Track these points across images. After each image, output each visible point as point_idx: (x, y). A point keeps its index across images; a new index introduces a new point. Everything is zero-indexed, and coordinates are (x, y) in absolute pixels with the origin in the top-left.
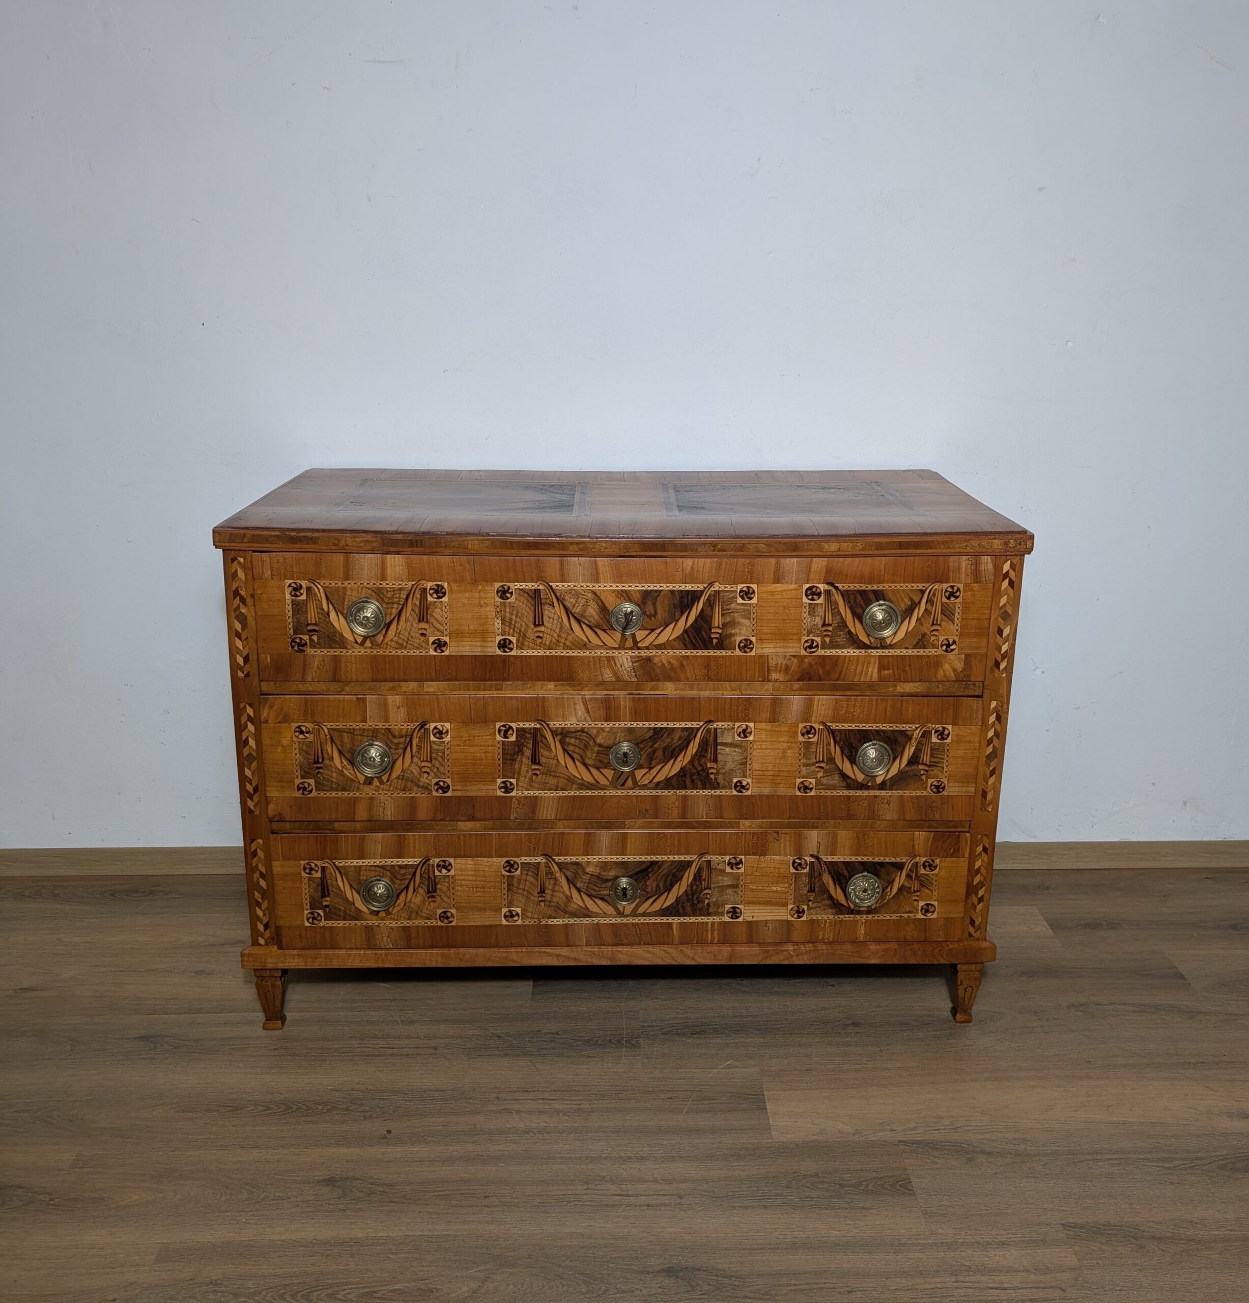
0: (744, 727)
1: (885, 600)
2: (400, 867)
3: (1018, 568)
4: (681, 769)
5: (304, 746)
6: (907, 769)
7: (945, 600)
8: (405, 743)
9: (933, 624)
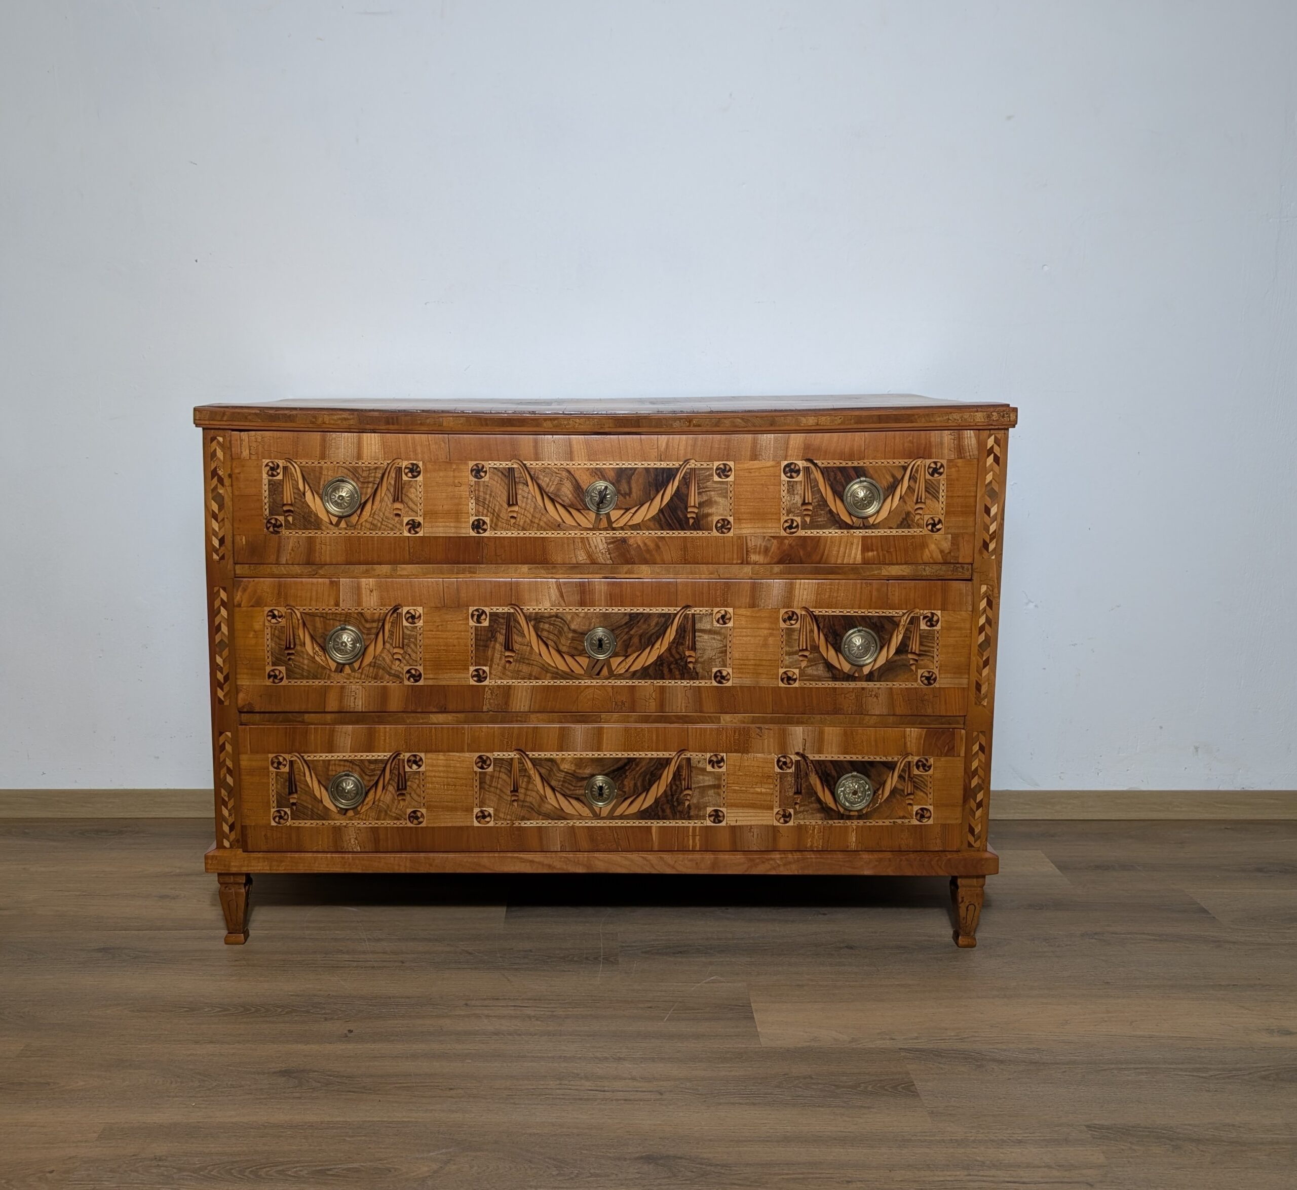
0: (723, 612)
1: (866, 477)
2: (370, 761)
3: (1002, 443)
4: (659, 657)
5: (277, 632)
6: (897, 658)
7: (928, 477)
8: (377, 628)
9: (917, 503)
